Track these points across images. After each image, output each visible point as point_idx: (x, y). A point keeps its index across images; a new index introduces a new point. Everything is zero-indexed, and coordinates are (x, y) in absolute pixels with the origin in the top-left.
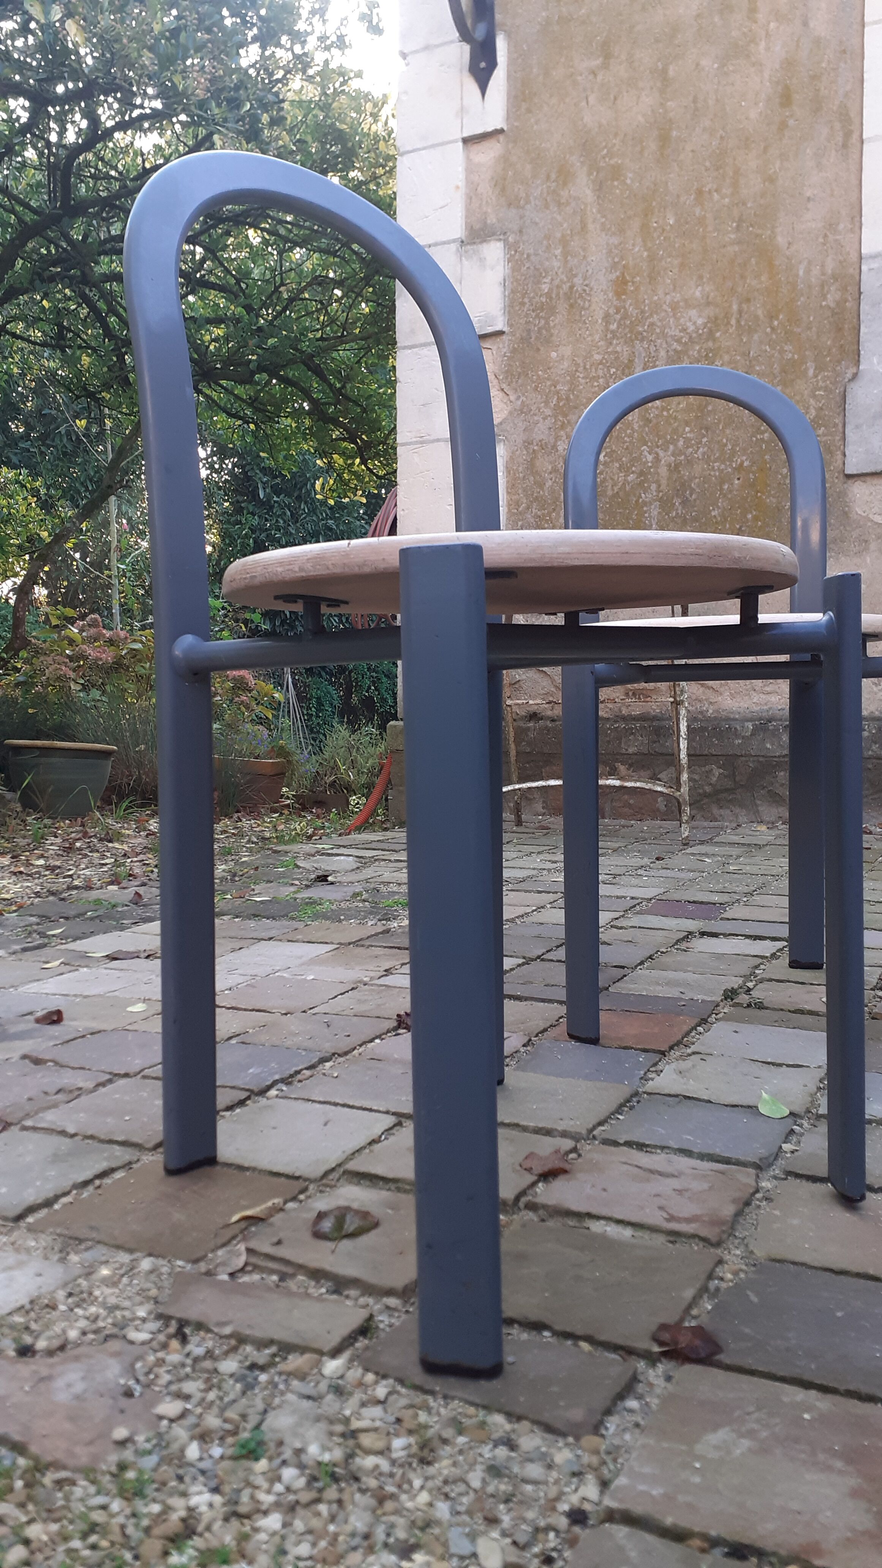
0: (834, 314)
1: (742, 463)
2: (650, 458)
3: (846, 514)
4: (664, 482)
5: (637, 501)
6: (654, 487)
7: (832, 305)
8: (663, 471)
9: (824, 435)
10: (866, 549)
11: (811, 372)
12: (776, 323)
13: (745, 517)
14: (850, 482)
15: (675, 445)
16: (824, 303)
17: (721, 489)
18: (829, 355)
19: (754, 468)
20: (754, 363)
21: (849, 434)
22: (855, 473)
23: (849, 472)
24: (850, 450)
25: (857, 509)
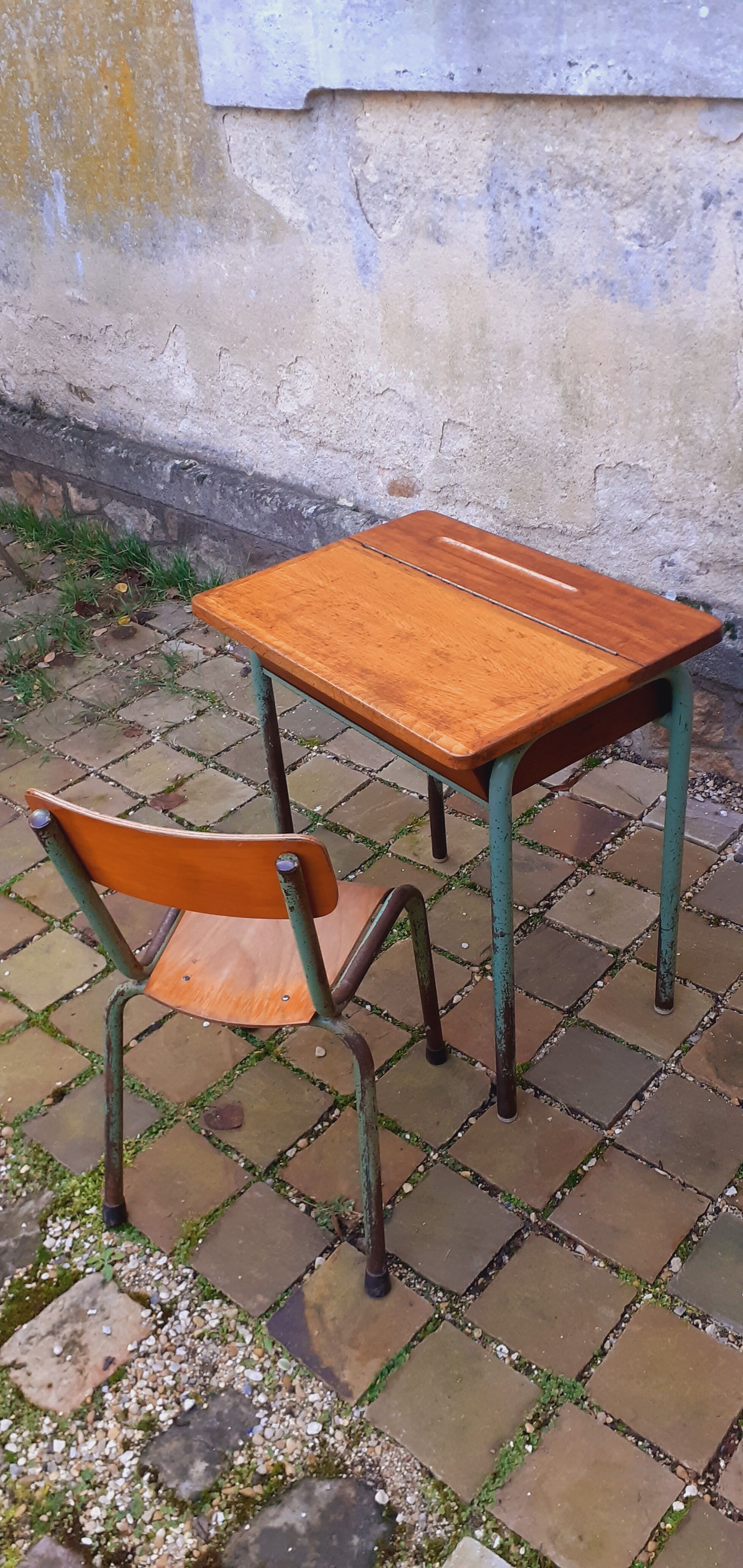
1: (104, 63)
2: (14, 34)
3: (220, 170)
4: (34, 78)
5: (17, 105)
6: (27, 85)
8: (30, 58)
9: (182, 26)
10: (248, 234)
13: (123, 155)
14: (220, 115)
15: (34, 17)
17: (92, 102)
19: (118, 73)
21: (200, 31)
22: (216, 104)
23: (209, 102)
24: (206, 60)
25: (234, 165)
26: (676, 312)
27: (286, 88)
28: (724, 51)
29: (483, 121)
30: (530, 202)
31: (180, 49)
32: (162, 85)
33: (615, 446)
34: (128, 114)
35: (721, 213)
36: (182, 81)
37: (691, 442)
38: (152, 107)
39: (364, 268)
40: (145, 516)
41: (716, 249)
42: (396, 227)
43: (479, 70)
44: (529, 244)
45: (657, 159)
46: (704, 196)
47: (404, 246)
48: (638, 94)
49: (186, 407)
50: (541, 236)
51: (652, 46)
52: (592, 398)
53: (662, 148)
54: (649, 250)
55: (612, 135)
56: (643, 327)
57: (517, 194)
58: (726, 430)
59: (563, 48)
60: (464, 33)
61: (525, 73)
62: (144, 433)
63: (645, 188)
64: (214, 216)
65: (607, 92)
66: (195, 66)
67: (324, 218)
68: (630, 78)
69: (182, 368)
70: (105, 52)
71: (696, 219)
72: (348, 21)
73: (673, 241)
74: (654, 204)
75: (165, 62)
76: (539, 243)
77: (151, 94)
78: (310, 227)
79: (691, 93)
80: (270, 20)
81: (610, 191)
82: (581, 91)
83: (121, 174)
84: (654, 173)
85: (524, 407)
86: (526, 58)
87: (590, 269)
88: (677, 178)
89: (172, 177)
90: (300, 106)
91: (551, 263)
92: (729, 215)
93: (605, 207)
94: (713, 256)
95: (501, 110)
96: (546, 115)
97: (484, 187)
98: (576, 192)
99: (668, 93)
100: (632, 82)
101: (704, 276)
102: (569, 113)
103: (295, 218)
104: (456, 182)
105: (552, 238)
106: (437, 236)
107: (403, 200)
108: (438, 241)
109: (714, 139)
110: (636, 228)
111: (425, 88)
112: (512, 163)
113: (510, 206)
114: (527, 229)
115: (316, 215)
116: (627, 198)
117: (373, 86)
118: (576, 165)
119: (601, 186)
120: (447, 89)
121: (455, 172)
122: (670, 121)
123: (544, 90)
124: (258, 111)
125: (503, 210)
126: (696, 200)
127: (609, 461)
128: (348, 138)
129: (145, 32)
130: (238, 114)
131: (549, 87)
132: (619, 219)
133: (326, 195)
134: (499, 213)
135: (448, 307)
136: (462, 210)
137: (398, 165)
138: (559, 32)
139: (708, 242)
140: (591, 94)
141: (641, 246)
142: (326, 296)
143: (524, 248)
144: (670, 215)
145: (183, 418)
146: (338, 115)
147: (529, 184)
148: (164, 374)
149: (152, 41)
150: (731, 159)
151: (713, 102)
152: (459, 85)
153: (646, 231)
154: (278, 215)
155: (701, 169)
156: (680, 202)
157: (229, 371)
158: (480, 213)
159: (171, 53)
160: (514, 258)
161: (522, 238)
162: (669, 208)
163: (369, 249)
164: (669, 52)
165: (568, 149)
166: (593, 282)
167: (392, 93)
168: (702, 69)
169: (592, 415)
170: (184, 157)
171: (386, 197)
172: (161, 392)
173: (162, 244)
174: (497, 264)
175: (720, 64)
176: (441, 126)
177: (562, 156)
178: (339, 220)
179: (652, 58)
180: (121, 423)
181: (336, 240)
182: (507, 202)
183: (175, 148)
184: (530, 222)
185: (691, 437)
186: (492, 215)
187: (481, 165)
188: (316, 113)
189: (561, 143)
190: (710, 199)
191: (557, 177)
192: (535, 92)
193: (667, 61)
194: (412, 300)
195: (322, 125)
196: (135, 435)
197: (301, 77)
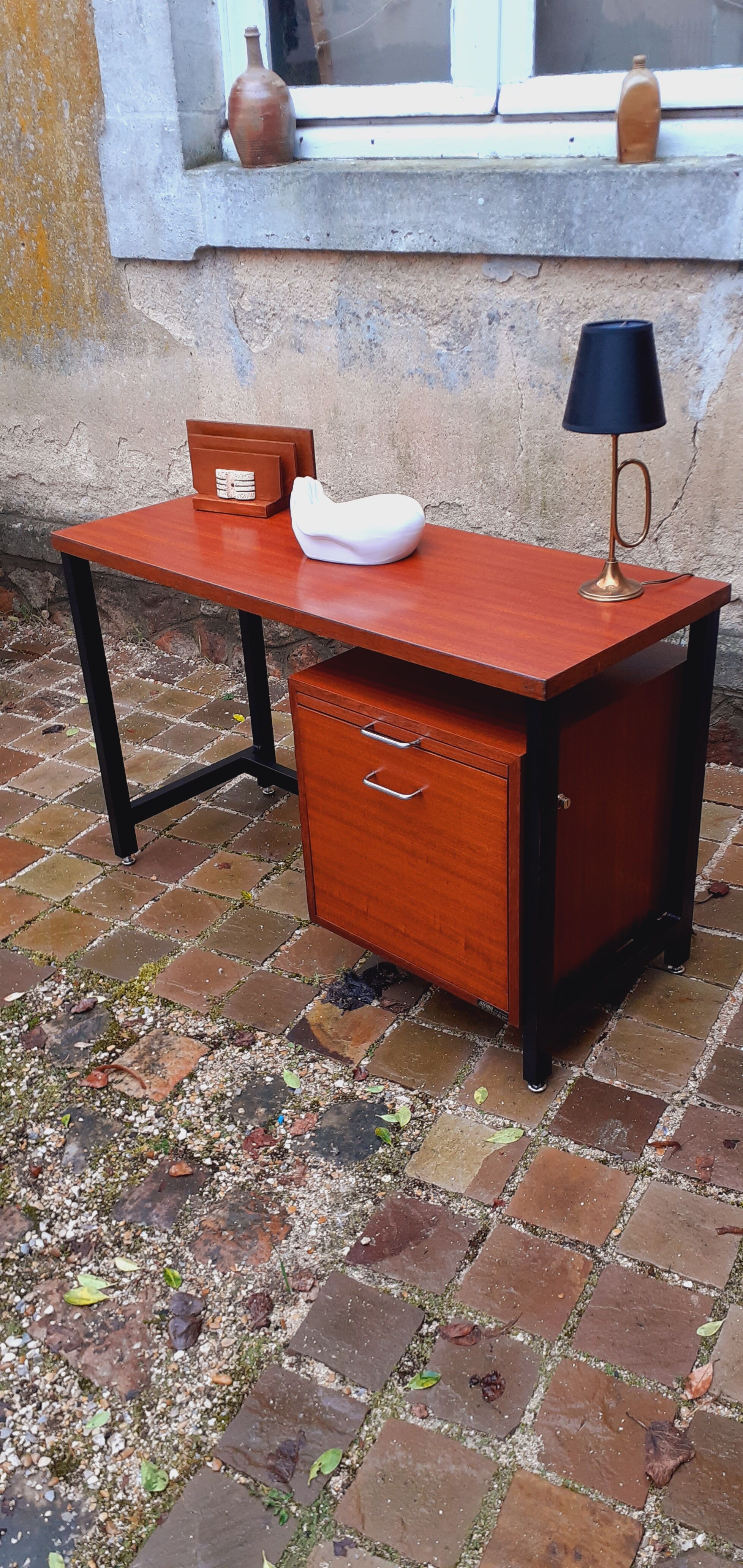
0: (79, 33)
1: (23, 227)
3: (121, 303)
7: (74, 20)
9: (92, 201)
10: (145, 350)
11: (67, 114)
12: (24, 38)
13: (37, 294)
14: (122, 265)
16: (65, 16)
17: (10, 255)
18: (80, 92)
19: (34, 234)
20: (13, 92)
21: (108, 205)
22: (120, 256)
23: (115, 255)
24: (112, 226)
25: (133, 300)
26: (475, 393)
27: (179, 246)
28: (496, 225)
29: (331, 269)
30: (368, 322)
31: (89, 218)
32: (74, 244)
33: (438, 490)
34: (42, 264)
35: (501, 327)
36: (90, 241)
37: (492, 484)
38: (64, 259)
39: (242, 372)
40: (48, 578)
41: (500, 350)
42: (267, 343)
43: (328, 235)
44: (368, 350)
45: (456, 293)
46: (489, 316)
47: (273, 355)
48: (442, 251)
49: (88, 487)
50: (376, 345)
51: (448, 221)
52: (419, 457)
53: (458, 286)
54: (454, 353)
55: (423, 277)
56: (453, 405)
57: (358, 316)
58: (515, 473)
59: (387, 223)
60: (316, 210)
61: (361, 237)
62: (46, 511)
63: (449, 311)
64: (116, 338)
65: (420, 250)
66: (101, 230)
67: (209, 337)
68: (434, 241)
69: (84, 456)
70: (24, 219)
71: (484, 331)
72: (229, 201)
73: (470, 346)
74: (456, 322)
75: (78, 227)
76: (375, 350)
77: (64, 249)
78: (197, 344)
79: (476, 250)
80: (167, 199)
81: (425, 315)
82: (402, 249)
83: (34, 308)
84: (454, 302)
85: (369, 467)
86: (362, 227)
87: (414, 367)
88: (470, 305)
89: (80, 310)
90: (190, 258)
91: (385, 364)
92: (507, 328)
93: (421, 325)
94: (498, 355)
95: (344, 261)
96: (377, 264)
97: (333, 312)
98: (400, 314)
99: (461, 251)
100: (436, 243)
101: (492, 369)
102: (394, 264)
103: (184, 338)
104: (312, 310)
105: (385, 347)
106: (299, 347)
107: (271, 324)
108: (299, 351)
109: (492, 280)
110: (444, 339)
111: (288, 247)
112: (353, 296)
113: (353, 325)
114: (366, 341)
115: (202, 335)
116: (436, 319)
117: (248, 245)
118: (400, 297)
119: (418, 310)
120: (305, 247)
121: (311, 302)
122: (463, 268)
123: (375, 248)
124: (154, 262)
125: (348, 328)
126: (484, 318)
127: (435, 502)
128: (227, 280)
129: (60, 205)
130: (137, 265)
131: (378, 246)
132: (431, 332)
133: (210, 320)
134: (345, 330)
135: (308, 398)
136: (318, 329)
137: (267, 299)
138: (384, 211)
139: (495, 346)
140: (408, 251)
141: (448, 350)
142: (211, 394)
143: (365, 354)
144: (466, 329)
145: (83, 496)
146: (219, 265)
147: (366, 310)
148: (68, 462)
149: (65, 212)
150: (505, 292)
151: (490, 257)
152: (313, 244)
153: (451, 340)
154: (170, 335)
155: (486, 299)
156: (473, 321)
157: (127, 455)
158: (332, 330)
159: (81, 221)
160: (357, 360)
161: (363, 347)
162: (466, 324)
163: (245, 358)
164: (460, 226)
165: (392, 287)
166: (416, 376)
167: (263, 250)
168: (482, 236)
169: (420, 469)
170: (91, 295)
171: (257, 321)
172: (64, 476)
173: (69, 360)
174: (344, 366)
175: (494, 233)
176: (299, 272)
177: (389, 292)
178: (221, 339)
179: (449, 230)
180: (25, 504)
181: (218, 353)
182: (350, 322)
183: (83, 289)
184: (368, 336)
185: (491, 480)
186: (340, 332)
187: (330, 298)
188: (202, 263)
189: (388, 283)
190: (493, 318)
191: (387, 305)
192: (369, 249)
193: (459, 231)
194: (280, 394)
195: (206, 271)
196: (38, 513)
197: (191, 238)
